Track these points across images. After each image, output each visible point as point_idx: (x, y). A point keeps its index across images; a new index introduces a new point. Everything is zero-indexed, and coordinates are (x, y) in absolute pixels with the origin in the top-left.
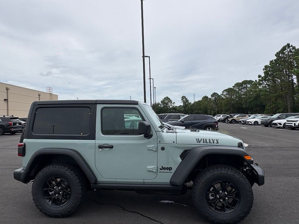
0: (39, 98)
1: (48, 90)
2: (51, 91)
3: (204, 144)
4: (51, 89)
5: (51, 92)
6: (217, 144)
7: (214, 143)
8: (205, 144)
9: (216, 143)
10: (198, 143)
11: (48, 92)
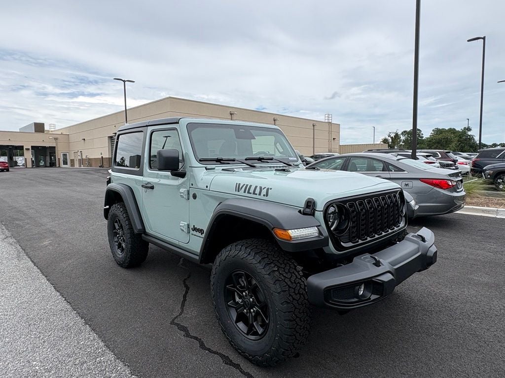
0: (314, 129)
1: (327, 118)
2: (330, 118)
3: (244, 194)
4: (330, 116)
5: (330, 121)
6: (265, 198)
7: (260, 194)
8: (246, 194)
9: (264, 195)
10: (237, 193)
11: (326, 121)
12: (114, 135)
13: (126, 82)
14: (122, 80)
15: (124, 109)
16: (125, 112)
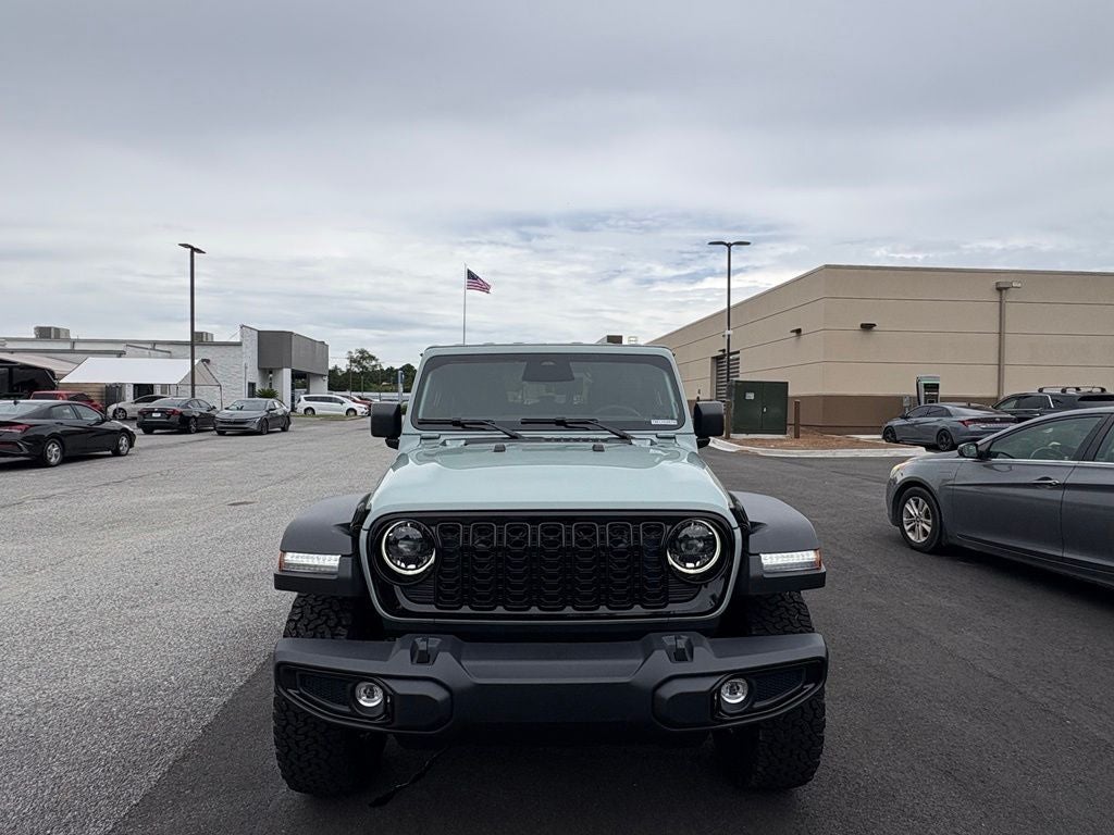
12: (721, 353)
13: (732, 247)
14: (724, 244)
15: (726, 306)
16: (726, 313)
